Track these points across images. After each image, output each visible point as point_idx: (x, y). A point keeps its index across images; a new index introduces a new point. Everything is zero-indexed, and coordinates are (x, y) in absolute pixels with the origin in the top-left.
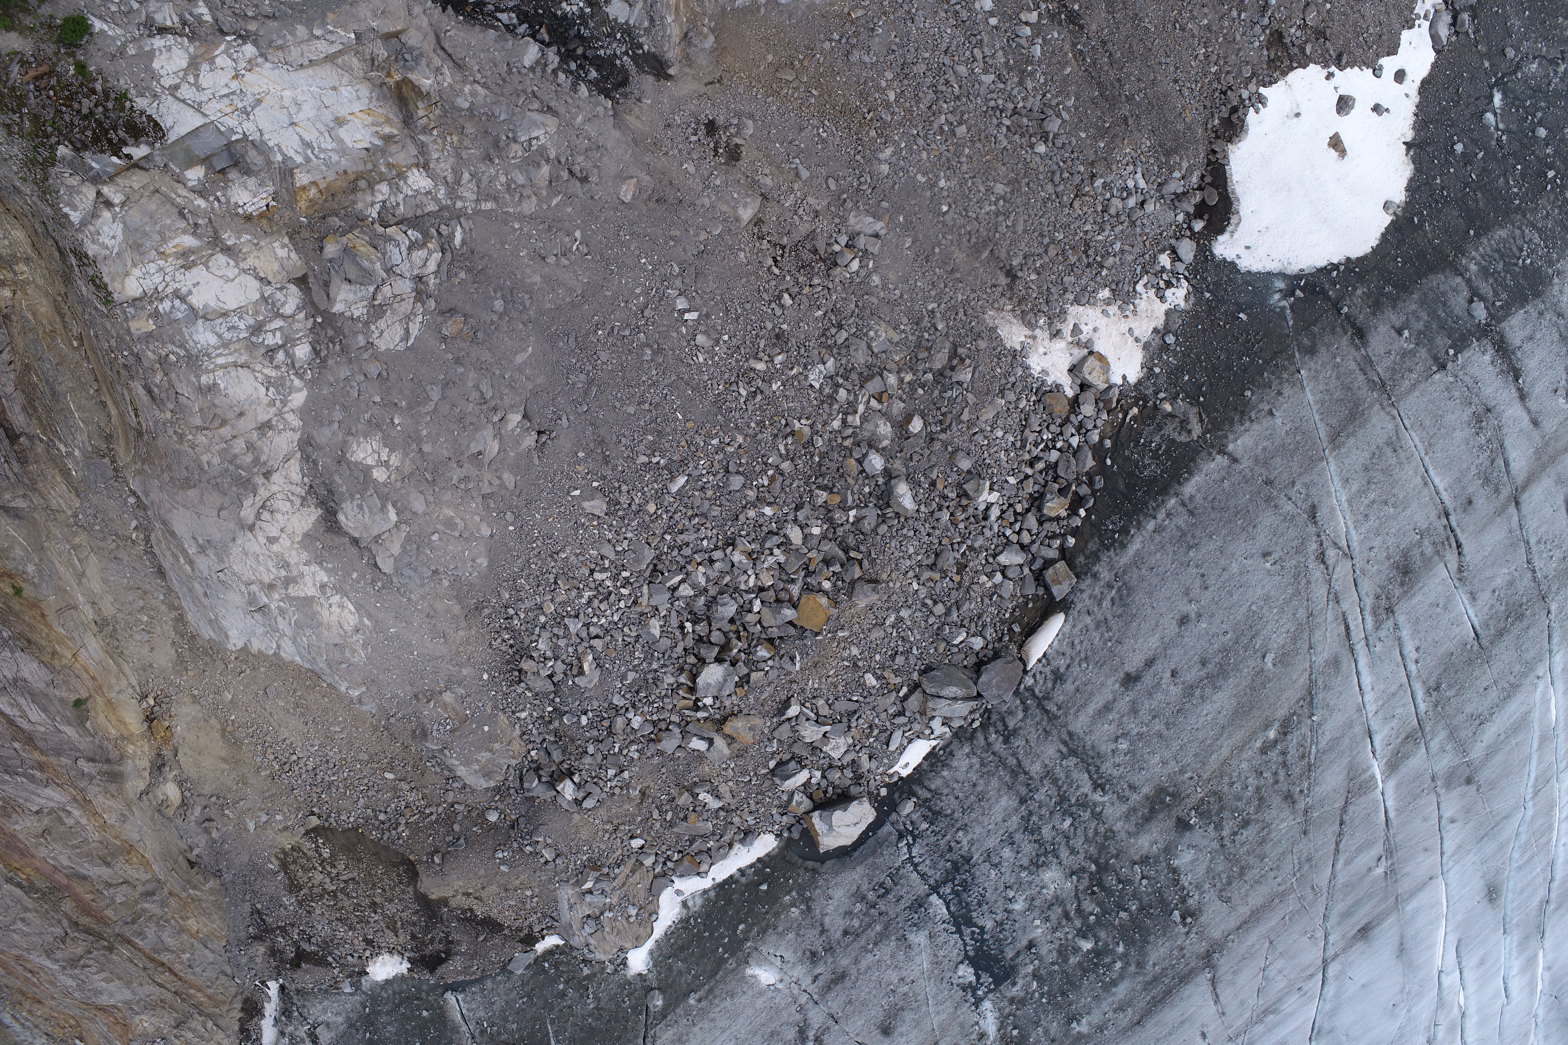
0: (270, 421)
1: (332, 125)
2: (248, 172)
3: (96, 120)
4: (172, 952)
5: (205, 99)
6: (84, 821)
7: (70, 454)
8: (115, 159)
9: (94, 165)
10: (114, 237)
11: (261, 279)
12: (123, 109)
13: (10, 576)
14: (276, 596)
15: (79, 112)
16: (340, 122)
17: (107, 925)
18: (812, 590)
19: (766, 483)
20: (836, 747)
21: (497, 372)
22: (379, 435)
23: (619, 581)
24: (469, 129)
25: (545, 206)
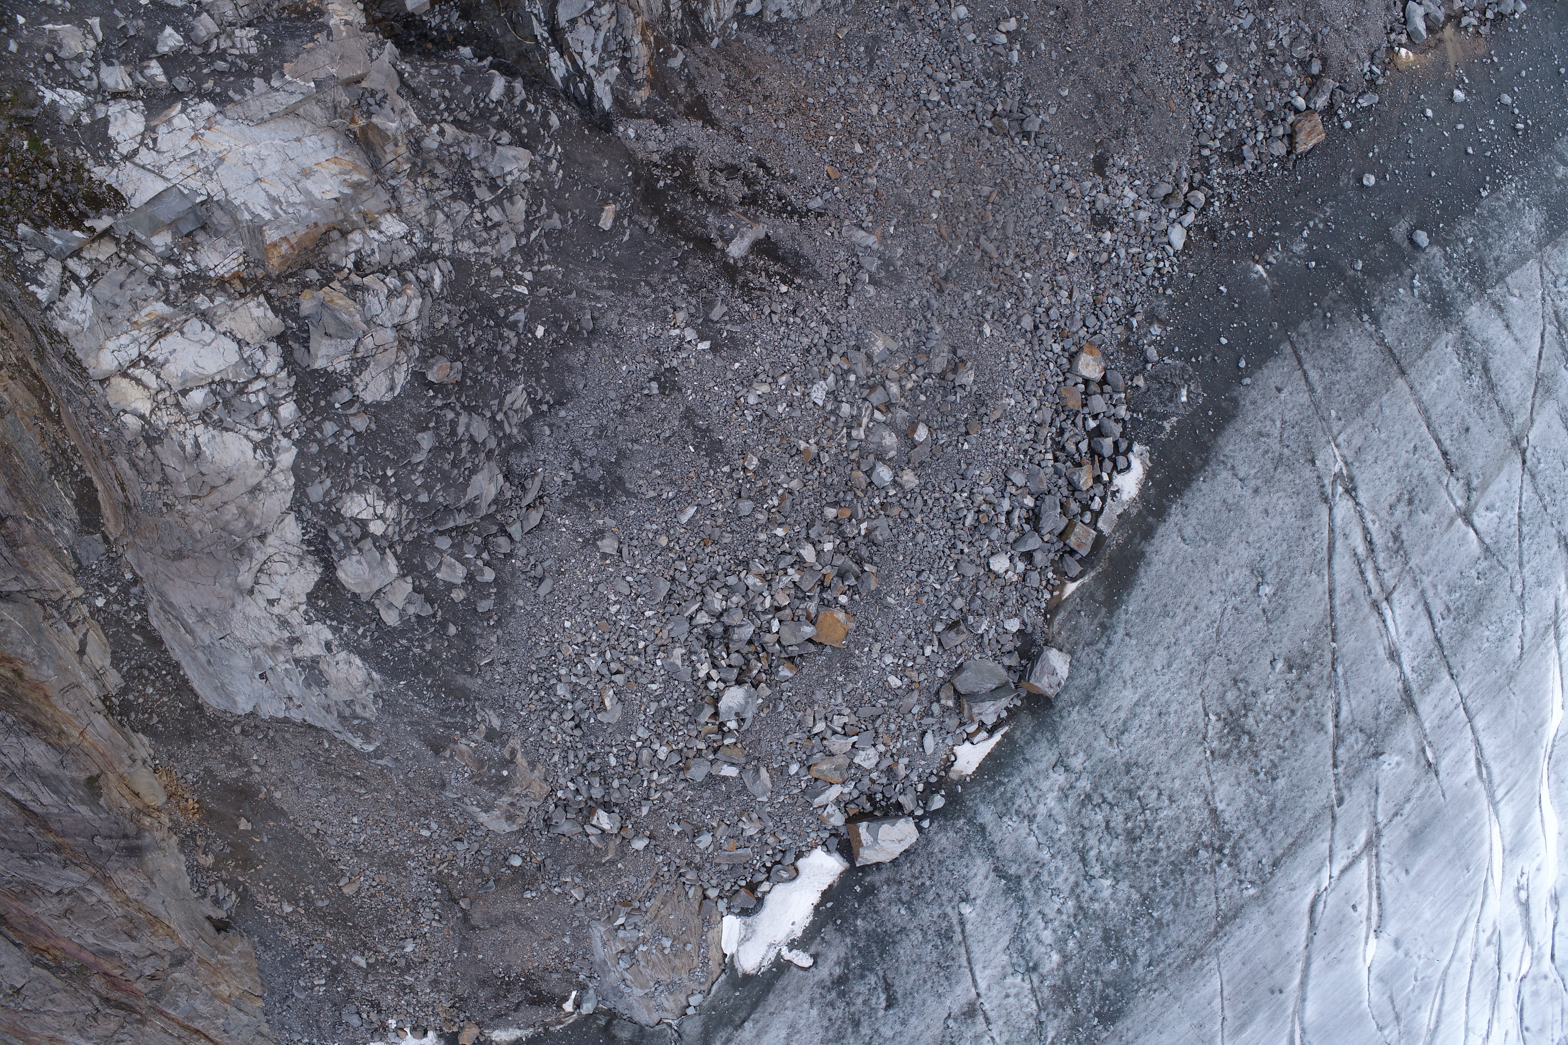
0: (259, 483)
1: (298, 177)
2: (217, 234)
3: (54, 195)
4: (206, 1018)
5: (166, 162)
6: (106, 898)
7: (58, 533)
8: (77, 234)
9: (56, 241)
10: (84, 312)
11: (239, 342)
12: (81, 180)
13: (10, 660)
14: (281, 658)
15: (36, 187)
16: (306, 173)
17: (137, 997)
18: (828, 606)
19: (776, 503)
20: (867, 758)
21: (489, 415)
22: (373, 488)
23: (637, 616)
24: (440, 169)
25: (524, 241)
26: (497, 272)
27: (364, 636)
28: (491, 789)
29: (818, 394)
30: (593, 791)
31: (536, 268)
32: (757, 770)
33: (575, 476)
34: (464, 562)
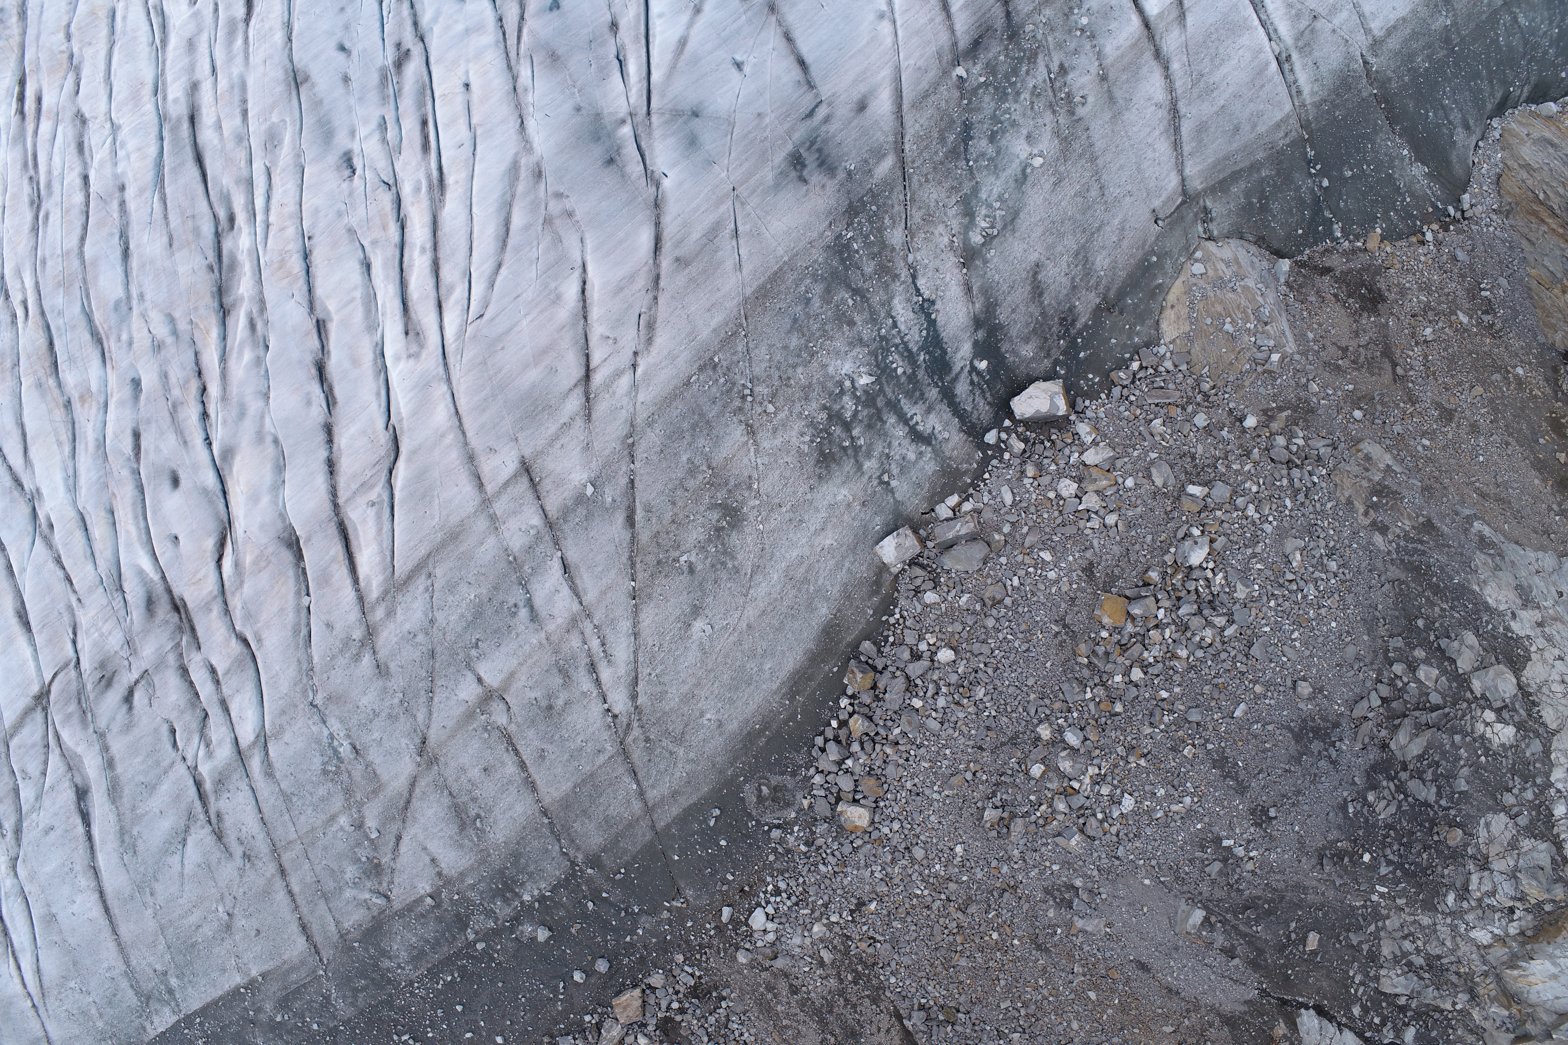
14: (1550, 611)
16: (1554, 977)
18: (1115, 628)
19: (1166, 718)
20: (1068, 487)
21: (1410, 799)
22: (1495, 746)
23: (1277, 628)
24: (1454, 978)
25: (1380, 924)
26: (1401, 902)
27: (1487, 622)
28: (1386, 487)
29: (1128, 803)
30: (1299, 475)
31: (1368, 903)
32: (1165, 485)
33: (1333, 744)
34: (1418, 681)
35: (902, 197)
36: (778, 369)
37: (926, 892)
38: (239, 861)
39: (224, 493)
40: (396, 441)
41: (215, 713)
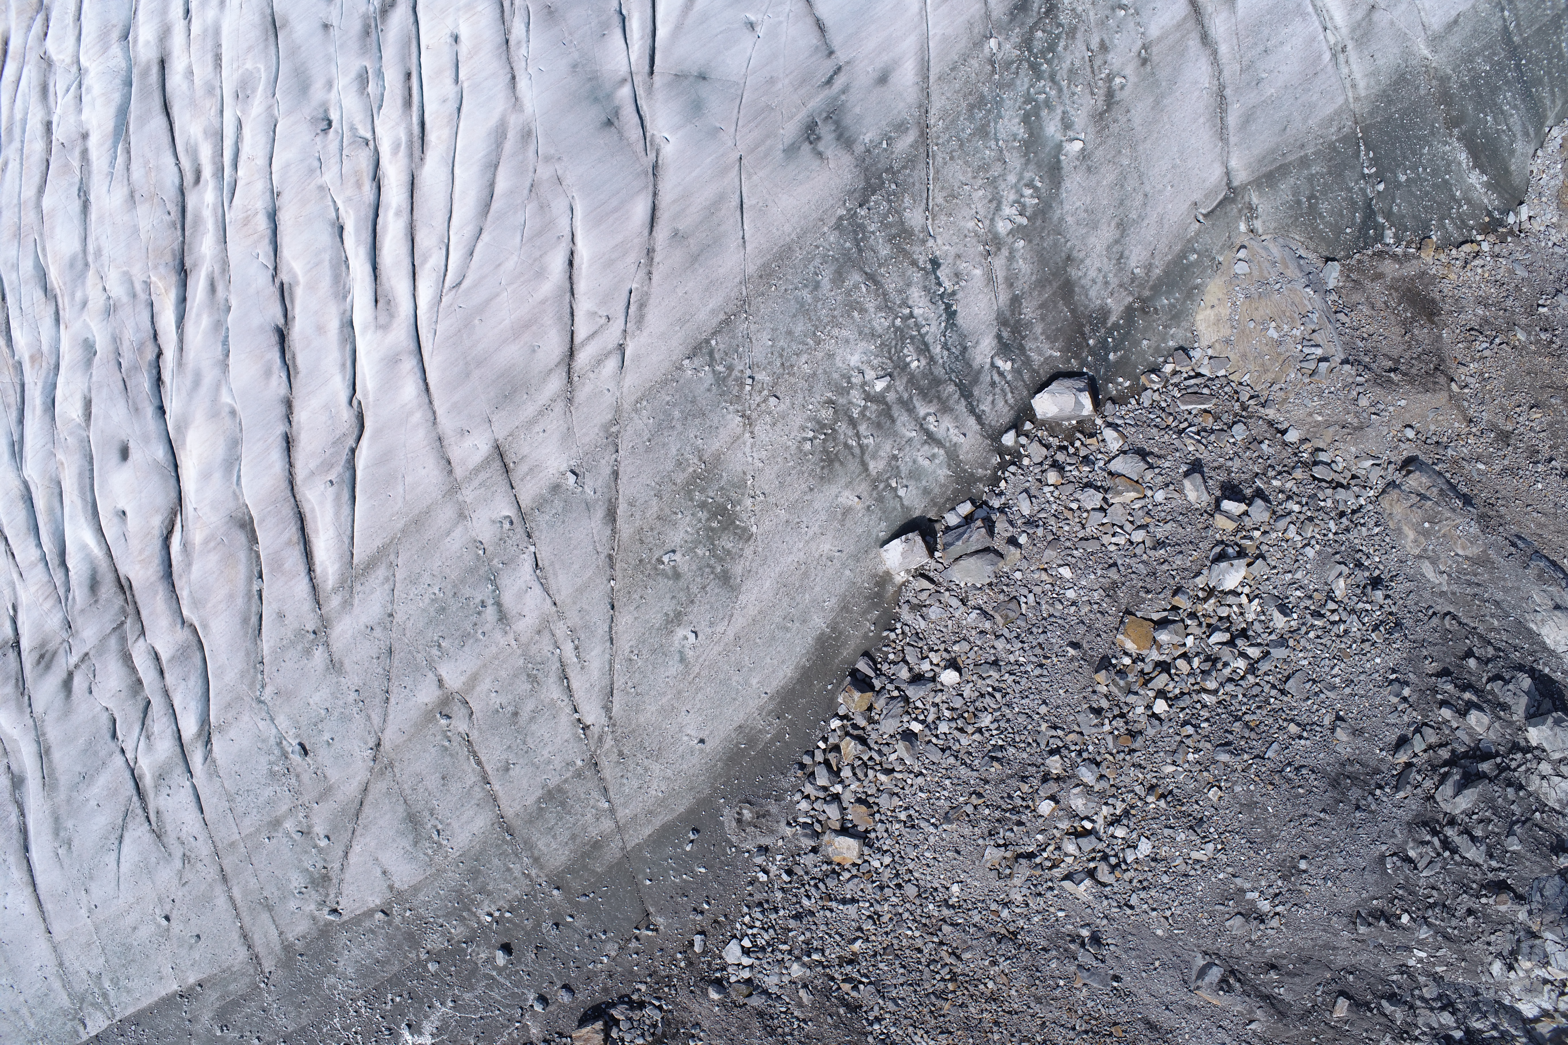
18: (1139, 655)
19: (1190, 756)
20: (1092, 498)
21: (1456, 857)
22: (1550, 803)
23: (1316, 662)
26: (1440, 968)
27: (1544, 665)
28: (1439, 512)
30: (1344, 497)
32: (1198, 501)
33: (1373, 792)
34: (1468, 727)
35: (923, 174)
36: (781, 356)
37: (917, 934)
38: (178, 864)
39: (176, 466)
40: (360, 418)
41: (157, 703)
